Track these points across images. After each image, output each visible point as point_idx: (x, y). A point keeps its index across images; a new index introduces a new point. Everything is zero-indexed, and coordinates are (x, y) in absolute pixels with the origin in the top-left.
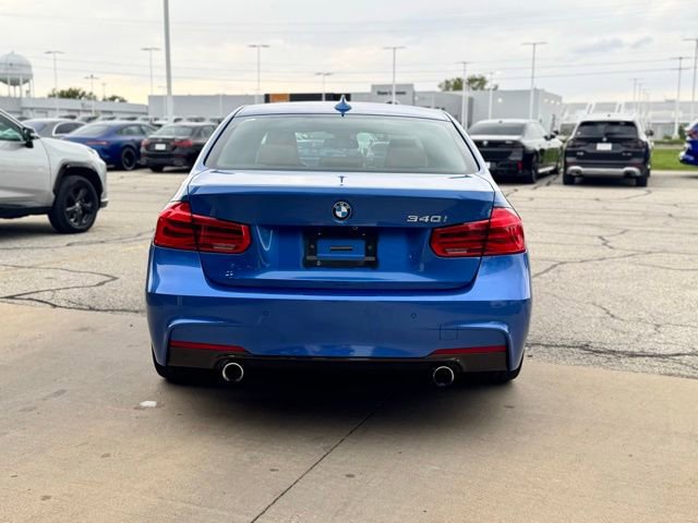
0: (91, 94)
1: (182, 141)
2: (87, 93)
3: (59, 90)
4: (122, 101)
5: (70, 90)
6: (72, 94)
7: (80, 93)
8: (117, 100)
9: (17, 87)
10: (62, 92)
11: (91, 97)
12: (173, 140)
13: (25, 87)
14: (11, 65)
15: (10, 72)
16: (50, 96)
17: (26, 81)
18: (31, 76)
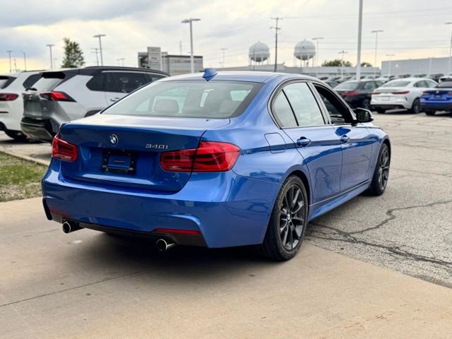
0: (348, 62)
1: (349, 92)
2: (346, 62)
3: (328, 61)
4: (369, 66)
5: (336, 61)
6: (336, 64)
7: (342, 62)
8: (365, 66)
9: (306, 61)
10: (331, 62)
11: (348, 65)
12: (344, 92)
13: (310, 61)
14: (303, 47)
15: (302, 51)
16: (323, 66)
17: (311, 57)
18: (314, 53)
